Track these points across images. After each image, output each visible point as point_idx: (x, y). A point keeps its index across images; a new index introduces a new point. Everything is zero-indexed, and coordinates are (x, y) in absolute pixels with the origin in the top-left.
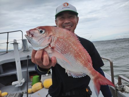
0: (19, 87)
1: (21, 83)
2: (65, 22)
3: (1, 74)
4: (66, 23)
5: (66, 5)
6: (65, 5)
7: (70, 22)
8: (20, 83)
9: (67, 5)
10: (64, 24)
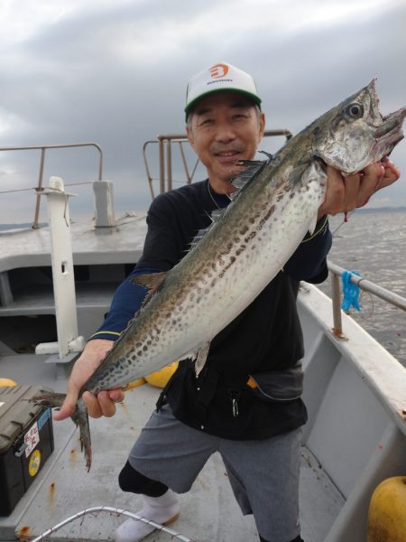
0: (58, 364)
1: (70, 352)
2: (218, 138)
3: (5, 306)
4: (221, 142)
5: (221, 70)
6: (217, 74)
7: (233, 136)
8: (67, 352)
9: (223, 73)
10: (215, 145)
